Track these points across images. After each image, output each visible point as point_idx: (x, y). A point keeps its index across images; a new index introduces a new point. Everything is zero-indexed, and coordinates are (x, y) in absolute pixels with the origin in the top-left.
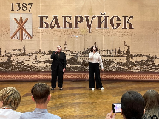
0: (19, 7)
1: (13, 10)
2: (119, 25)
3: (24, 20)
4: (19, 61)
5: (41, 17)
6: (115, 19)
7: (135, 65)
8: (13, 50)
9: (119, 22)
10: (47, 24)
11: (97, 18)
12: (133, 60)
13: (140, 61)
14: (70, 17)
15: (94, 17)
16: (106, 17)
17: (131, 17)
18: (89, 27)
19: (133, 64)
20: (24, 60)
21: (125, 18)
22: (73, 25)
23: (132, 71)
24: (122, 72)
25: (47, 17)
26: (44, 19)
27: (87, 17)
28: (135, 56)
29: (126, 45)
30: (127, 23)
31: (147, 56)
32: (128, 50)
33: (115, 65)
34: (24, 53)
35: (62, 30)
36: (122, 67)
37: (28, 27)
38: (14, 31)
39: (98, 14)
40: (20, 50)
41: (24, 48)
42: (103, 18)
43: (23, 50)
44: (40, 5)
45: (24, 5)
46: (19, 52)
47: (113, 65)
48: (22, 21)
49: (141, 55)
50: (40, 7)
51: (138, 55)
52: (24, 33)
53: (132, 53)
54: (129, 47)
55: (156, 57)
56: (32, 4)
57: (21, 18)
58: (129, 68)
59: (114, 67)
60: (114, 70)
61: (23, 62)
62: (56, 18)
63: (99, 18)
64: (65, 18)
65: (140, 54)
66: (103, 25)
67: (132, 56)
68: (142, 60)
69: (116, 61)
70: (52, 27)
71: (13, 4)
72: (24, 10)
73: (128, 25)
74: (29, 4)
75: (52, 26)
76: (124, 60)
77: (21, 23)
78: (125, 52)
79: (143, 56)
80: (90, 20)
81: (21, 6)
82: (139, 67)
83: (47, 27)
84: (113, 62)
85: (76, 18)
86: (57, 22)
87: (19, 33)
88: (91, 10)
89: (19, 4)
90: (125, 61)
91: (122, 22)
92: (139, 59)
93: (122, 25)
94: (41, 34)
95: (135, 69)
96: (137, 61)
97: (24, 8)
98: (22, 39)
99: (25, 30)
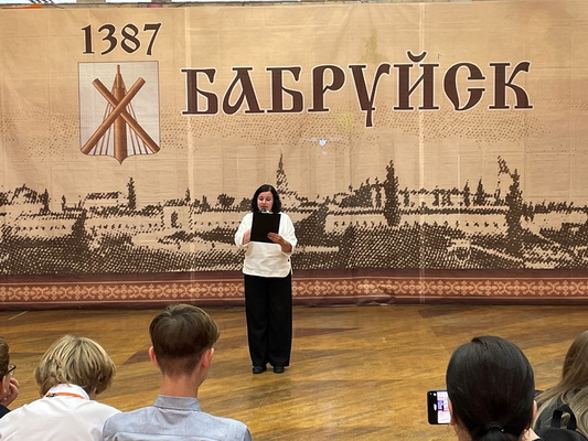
0: (110, 37)
1: (89, 50)
2: (476, 95)
3: (128, 86)
4: (113, 233)
5: (192, 75)
6: (463, 75)
7: (541, 243)
8: (92, 197)
9: (476, 84)
10: (212, 98)
11: (394, 74)
12: (534, 225)
13: (558, 227)
14: (296, 71)
15: (384, 69)
16: (429, 69)
17: (524, 66)
18: (366, 104)
19: (531, 240)
20: (129, 232)
21: (500, 68)
22: (308, 100)
23: (529, 265)
24: (492, 269)
25: (211, 73)
26: (202, 79)
27: (357, 71)
28: (541, 209)
29: (507, 171)
30: (506, 87)
31: (586, 209)
32: (514, 188)
33: (466, 244)
34: (132, 204)
35: (266, 117)
36: (491, 252)
37: (143, 109)
38: (93, 127)
39: (396, 57)
40: (115, 195)
41: (131, 186)
42: (416, 73)
43: (127, 193)
44: (188, 29)
45: (130, 32)
46: (111, 203)
47: (459, 243)
48: (122, 90)
49: (562, 207)
50: (188, 37)
51: (552, 207)
52: (130, 132)
53: (529, 197)
54: (515, 177)
56: (156, 27)
57: (119, 80)
58: (520, 255)
59: (461, 253)
60: (461, 263)
61: (128, 239)
62: (243, 74)
63: (404, 70)
64: (277, 73)
65: (558, 201)
66: (417, 98)
67: (529, 212)
68: (566, 226)
69: (470, 231)
70: (229, 110)
71: (88, 30)
72: (130, 50)
73: (510, 96)
74: (148, 27)
75: (232, 103)
76: (497, 225)
77: (120, 97)
78: (503, 196)
79: (570, 210)
80: (369, 81)
81: (118, 35)
82: (555, 250)
83: (213, 109)
84: (459, 234)
85: (318, 73)
86: (248, 90)
87: (112, 132)
88: (372, 42)
89: (112, 29)
90: (503, 230)
91: (488, 84)
92: (554, 221)
93: (489, 97)
94: (190, 135)
95: (540, 260)
96: (548, 227)
97: (130, 42)
98: (123, 154)
99: (135, 123)
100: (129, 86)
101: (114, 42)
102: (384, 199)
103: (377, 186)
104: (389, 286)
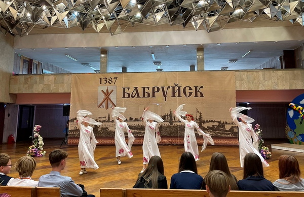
1: (101, 83)
2: (191, 94)
4: (104, 127)
5: (124, 89)
6: (187, 89)
8: (100, 118)
9: (191, 91)
10: (129, 94)
11: (171, 89)
12: (206, 125)
13: (211, 126)
14: (148, 88)
15: (169, 87)
16: (179, 88)
17: (202, 87)
18: (165, 96)
20: (108, 126)
21: (196, 88)
22: (151, 95)
25: (129, 88)
26: (126, 90)
27: (163, 88)
28: (207, 122)
29: (198, 112)
30: (198, 92)
31: (218, 122)
32: (200, 116)
34: (109, 120)
35: (141, 98)
38: (101, 101)
39: (172, 85)
40: (105, 117)
41: (109, 115)
42: (176, 88)
43: (108, 117)
44: (123, 78)
45: (110, 79)
46: (104, 119)
49: (212, 121)
50: (123, 80)
51: (210, 121)
52: (109, 102)
53: (204, 119)
54: (201, 114)
55: (226, 123)
56: (116, 78)
57: (107, 90)
61: (108, 128)
62: (136, 89)
63: (174, 88)
64: (144, 88)
65: (211, 120)
66: (177, 94)
67: (204, 122)
68: (213, 126)
70: (133, 97)
71: (101, 79)
72: (110, 83)
73: (199, 94)
75: (133, 95)
77: (107, 94)
78: (198, 118)
79: (214, 122)
80: (165, 90)
81: (108, 80)
83: (129, 97)
85: (154, 88)
87: (105, 102)
88: (166, 81)
89: (106, 78)
91: (193, 91)
92: (211, 124)
93: (194, 94)
94: (123, 103)
96: (209, 126)
97: (110, 81)
98: (107, 108)
99: (110, 100)
100: (109, 91)
101: (107, 81)
102: (169, 119)
103: (168, 115)
104: (171, 141)
